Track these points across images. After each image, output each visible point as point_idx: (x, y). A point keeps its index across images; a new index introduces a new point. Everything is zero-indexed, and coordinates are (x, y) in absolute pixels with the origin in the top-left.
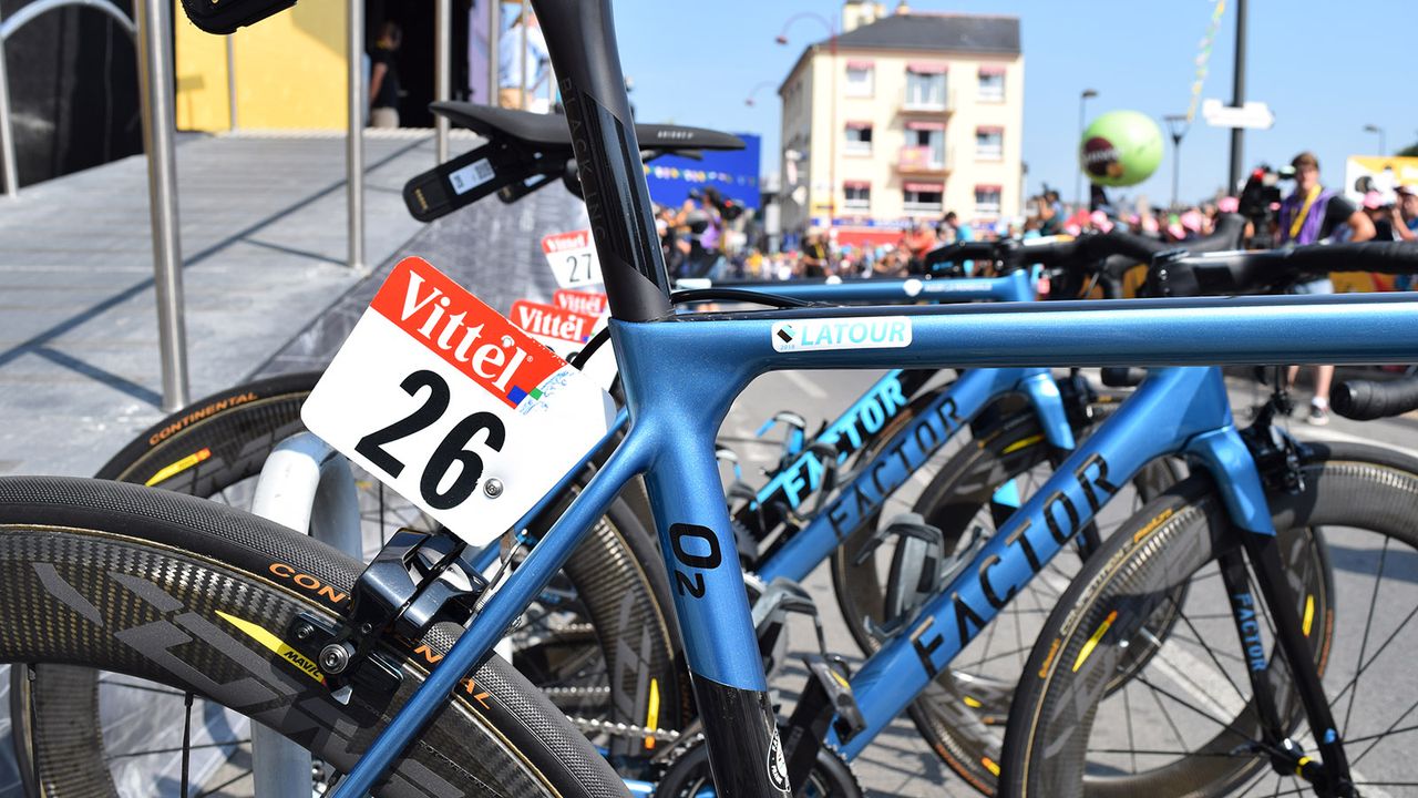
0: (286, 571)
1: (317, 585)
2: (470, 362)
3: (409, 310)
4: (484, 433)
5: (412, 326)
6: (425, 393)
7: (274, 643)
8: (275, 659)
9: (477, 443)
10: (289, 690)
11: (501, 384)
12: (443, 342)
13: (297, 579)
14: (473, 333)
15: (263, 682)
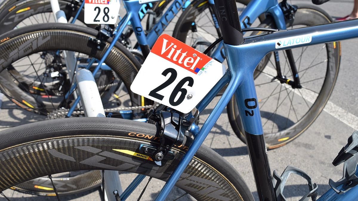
0: (134, 134)
1: (144, 136)
2: (183, 64)
3: (164, 50)
4: (188, 82)
5: (165, 56)
6: (169, 75)
7: (132, 153)
8: (133, 157)
9: (186, 86)
10: (138, 163)
11: (192, 68)
12: (175, 59)
13: (137, 135)
14: (184, 55)
15: (130, 163)
